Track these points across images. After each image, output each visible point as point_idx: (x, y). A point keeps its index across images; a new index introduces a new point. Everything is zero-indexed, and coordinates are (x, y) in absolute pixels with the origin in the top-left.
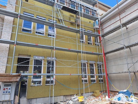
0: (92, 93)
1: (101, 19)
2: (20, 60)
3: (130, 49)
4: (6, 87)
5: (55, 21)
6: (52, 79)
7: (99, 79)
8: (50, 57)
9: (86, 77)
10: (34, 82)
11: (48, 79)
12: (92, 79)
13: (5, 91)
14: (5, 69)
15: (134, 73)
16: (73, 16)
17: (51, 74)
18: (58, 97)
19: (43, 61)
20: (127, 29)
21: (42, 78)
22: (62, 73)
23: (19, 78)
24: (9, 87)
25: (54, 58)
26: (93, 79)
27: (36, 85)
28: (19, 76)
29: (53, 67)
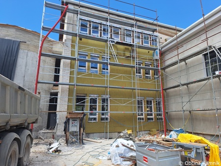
0: (149, 132)
1: (162, 48)
2: (78, 100)
3: (188, 87)
4: (73, 122)
5: (108, 57)
6: (107, 116)
7: (158, 117)
8: (105, 95)
9: (142, 115)
10: (91, 119)
11: (103, 117)
12: (149, 117)
13: (73, 124)
14: (67, 107)
15: (190, 112)
16: (128, 49)
17: (105, 112)
18: (113, 133)
19: (98, 100)
20: (186, 64)
21: (97, 115)
22: (117, 111)
23: (83, 115)
24: (76, 122)
25: (108, 96)
26: (151, 117)
27: (93, 121)
28: (83, 113)
29: (107, 106)
